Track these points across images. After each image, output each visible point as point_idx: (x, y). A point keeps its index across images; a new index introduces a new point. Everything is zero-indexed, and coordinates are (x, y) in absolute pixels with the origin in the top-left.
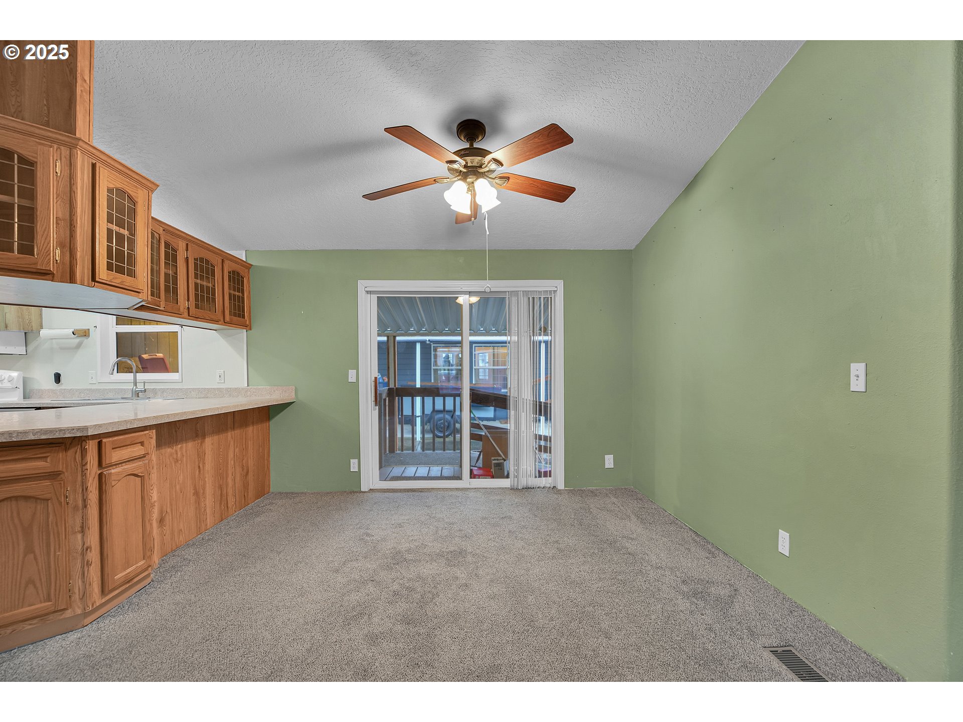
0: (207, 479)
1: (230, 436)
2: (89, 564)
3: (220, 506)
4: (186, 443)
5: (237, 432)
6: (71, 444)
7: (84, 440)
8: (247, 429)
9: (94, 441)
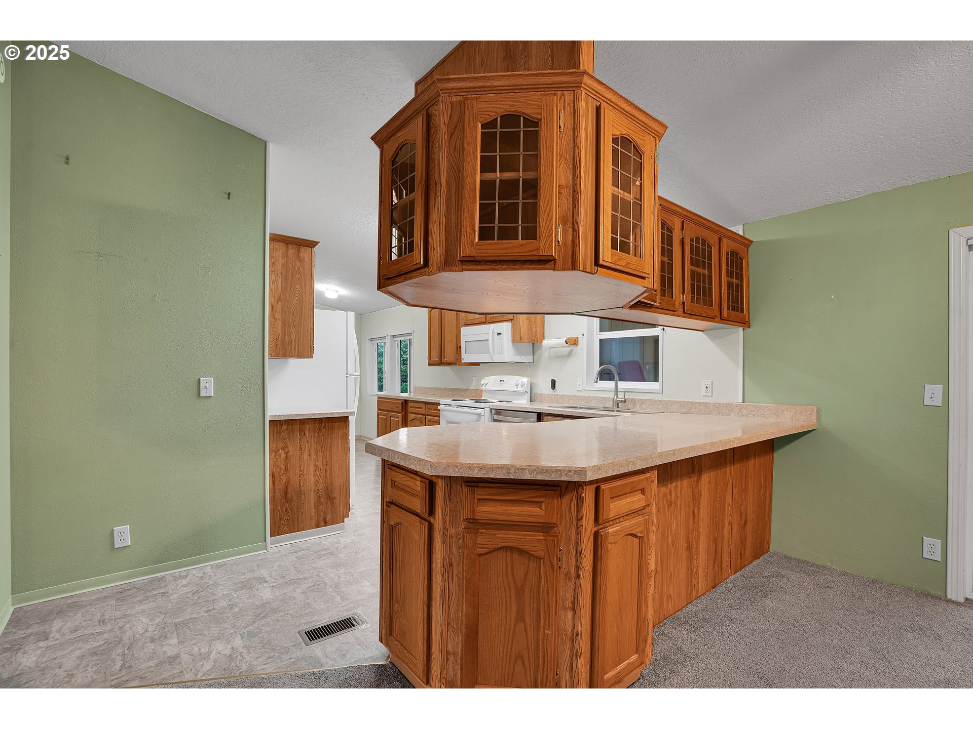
0: (701, 530)
1: (729, 470)
2: (578, 655)
3: (714, 567)
4: (681, 480)
5: (737, 466)
6: (566, 488)
7: (581, 486)
8: (748, 462)
9: (591, 486)
